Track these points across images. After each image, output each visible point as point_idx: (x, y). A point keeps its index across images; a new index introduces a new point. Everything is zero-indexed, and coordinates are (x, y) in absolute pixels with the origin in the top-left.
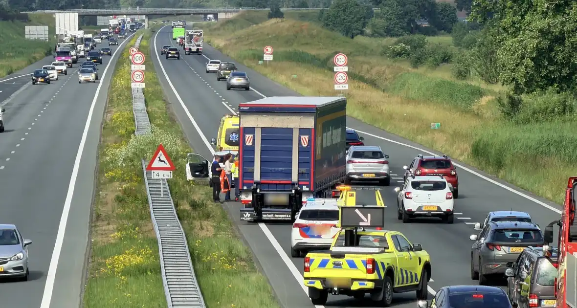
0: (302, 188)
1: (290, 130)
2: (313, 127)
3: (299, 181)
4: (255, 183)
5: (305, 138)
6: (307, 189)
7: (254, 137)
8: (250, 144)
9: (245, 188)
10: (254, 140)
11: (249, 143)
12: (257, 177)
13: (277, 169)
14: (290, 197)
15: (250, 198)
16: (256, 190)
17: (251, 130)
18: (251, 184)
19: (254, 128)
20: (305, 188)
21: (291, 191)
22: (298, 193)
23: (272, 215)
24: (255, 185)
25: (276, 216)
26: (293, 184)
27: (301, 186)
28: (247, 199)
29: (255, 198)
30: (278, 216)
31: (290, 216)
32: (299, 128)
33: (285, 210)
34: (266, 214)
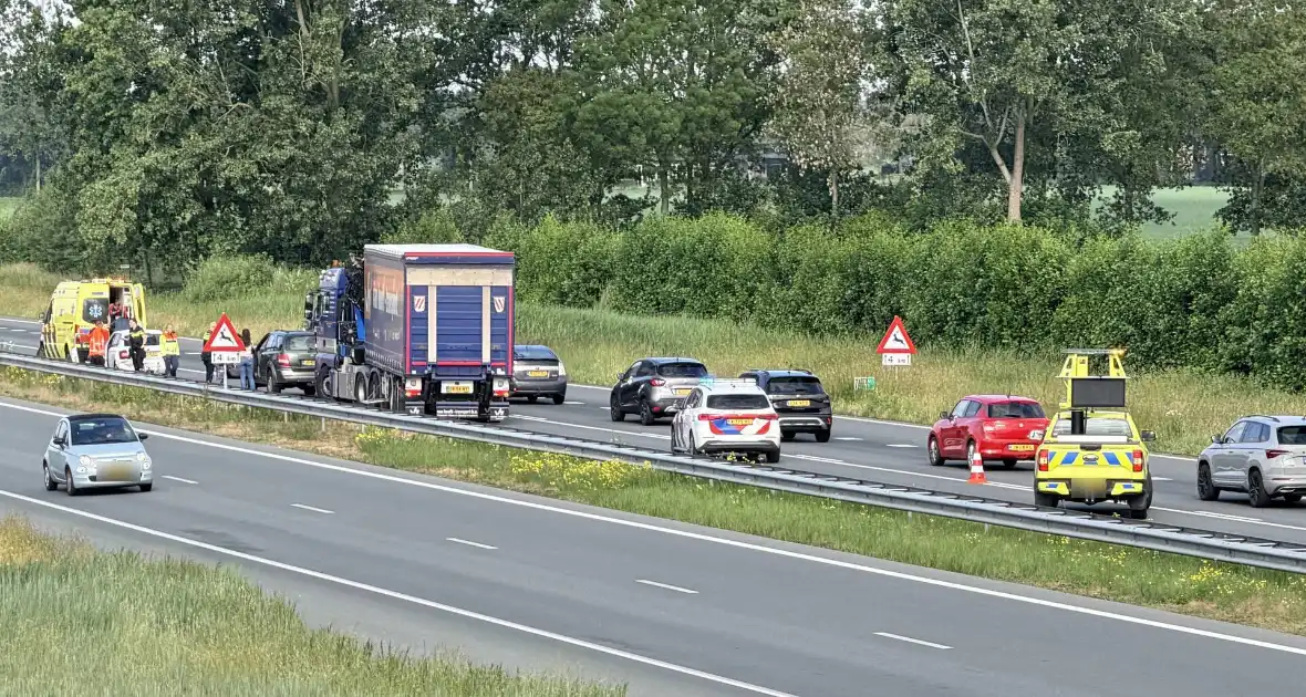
0: (496, 372)
1: (479, 289)
2: (511, 285)
3: (492, 361)
4: (429, 366)
5: (500, 301)
6: (503, 373)
7: (427, 299)
8: (422, 309)
9: (414, 372)
10: (427, 303)
11: (419, 309)
12: (432, 357)
13: (459, 344)
14: (477, 385)
15: (418, 386)
16: (430, 374)
17: (423, 290)
18: (425, 367)
19: (427, 287)
20: (500, 372)
21: (481, 376)
22: (490, 378)
23: (451, 411)
24: (430, 368)
25: (457, 412)
26: (485, 366)
27: (494, 368)
28: (413, 388)
29: (426, 388)
30: (459, 412)
31: (476, 412)
32: (491, 287)
33: (469, 403)
34: (442, 409)
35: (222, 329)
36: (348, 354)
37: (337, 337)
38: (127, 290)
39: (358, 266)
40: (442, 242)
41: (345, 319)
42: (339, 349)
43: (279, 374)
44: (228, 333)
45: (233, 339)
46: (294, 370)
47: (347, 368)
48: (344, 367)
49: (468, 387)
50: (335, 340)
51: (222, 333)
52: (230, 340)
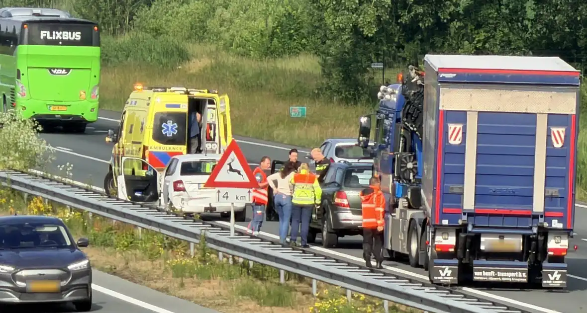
0: (550, 223)
1: (531, 118)
2: (574, 112)
3: (545, 210)
4: (465, 214)
5: (559, 132)
6: (560, 226)
7: (465, 128)
8: (458, 142)
9: (445, 222)
10: (464, 133)
11: (454, 141)
12: (469, 203)
13: (504, 187)
14: (527, 240)
15: (451, 240)
16: (465, 226)
17: (460, 117)
18: (458, 215)
19: (465, 112)
20: (556, 224)
21: (531, 228)
22: (545, 233)
23: (493, 273)
24: (465, 218)
25: (499, 274)
26: (536, 217)
27: (549, 219)
28: (445, 242)
29: (461, 241)
30: (503, 274)
31: (524, 275)
32: (549, 114)
33: (517, 262)
34: (481, 270)
36: (405, 193)
37: (393, 172)
38: (211, 102)
41: (405, 150)
44: (237, 165)
45: (243, 172)
46: (354, 213)
47: (401, 211)
48: (398, 210)
49: (515, 243)
50: (391, 176)
51: (230, 164)
52: (239, 173)
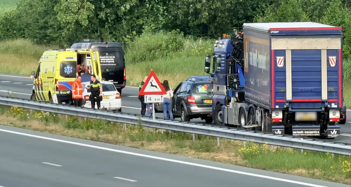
0: (331, 106)
1: (319, 52)
2: (340, 48)
3: (328, 98)
4: (287, 102)
5: (333, 60)
6: (336, 106)
7: (285, 58)
8: (282, 65)
9: (277, 107)
10: (285, 61)
11: (280, 65)
12: (289, 96)
13: (306, 88)
14: (319, 114)
15: (280, 116)
16: (288, 108)
17: (282, 53)
18: (284, 103)
19: (285, 50)
20: (334, 106)
21: (321, 108)
22: (327, 110)
23: (302, 132)
24: (287, 104)
25: (305, 132)
26: (323, 102)
27: (330, 103)
28: (277, 117)
29: (285, 117)
30: (308, 132)
31: (318, 132)
32: (327, 50)
33: (314, 126)
34: (296, 131)
35: (151, 81)
36: (234, 95)
37: (226, 84)
38: (89, 55)
39: (240, 38)
40: (294, 21)
41: (231, 73)
42: (227, 92)
43: (189, 109)
44: (155, 83)
45: (158, 87)
46: (199, 106)
47: (233, 104)
48: (231, 104)
49: (312, 116)
50: (225, 86)
51: (151, 83)
52: (156, 87)
